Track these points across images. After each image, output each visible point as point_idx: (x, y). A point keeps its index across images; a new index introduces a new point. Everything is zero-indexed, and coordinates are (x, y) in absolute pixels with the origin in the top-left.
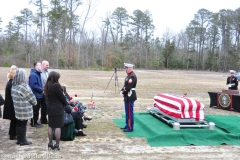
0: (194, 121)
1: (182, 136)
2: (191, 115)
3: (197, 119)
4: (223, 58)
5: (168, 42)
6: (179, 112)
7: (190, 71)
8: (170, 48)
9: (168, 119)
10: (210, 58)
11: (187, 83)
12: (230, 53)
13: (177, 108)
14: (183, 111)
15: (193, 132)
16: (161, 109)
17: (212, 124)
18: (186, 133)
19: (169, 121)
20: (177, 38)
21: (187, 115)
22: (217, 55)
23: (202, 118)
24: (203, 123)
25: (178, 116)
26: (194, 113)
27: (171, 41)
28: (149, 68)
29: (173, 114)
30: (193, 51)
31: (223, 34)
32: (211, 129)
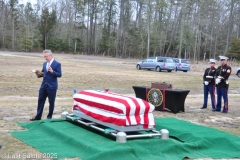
0: (141, 128)
1: (133, 152)
2: (138, 121)
3: (146, 125)
4: (122, 39)
5: (45, 11)
6: (123, 117)
7: (78, 56)
8: (49, 21)
9: (104, 127)
10: (105, 39)
11: (83, 73)
12: (131, 32)
13: (119, 111)
14: (128, 115)
15: (144, 144)
16: (89, 114)
17: (165, 131)
18: (135, 146)
19: (107, 131)
20: (59, 6)
21: (133, 120)
22: (114, 34)
23: (152, 123)
24: (151, 131)
25: (121, 123)
26: (142, 116)
27: (50, 11)
28: (18, 50)
29: (111, 120)
30: (82, 27)
31: (121, 6)
32: (165, 138)
